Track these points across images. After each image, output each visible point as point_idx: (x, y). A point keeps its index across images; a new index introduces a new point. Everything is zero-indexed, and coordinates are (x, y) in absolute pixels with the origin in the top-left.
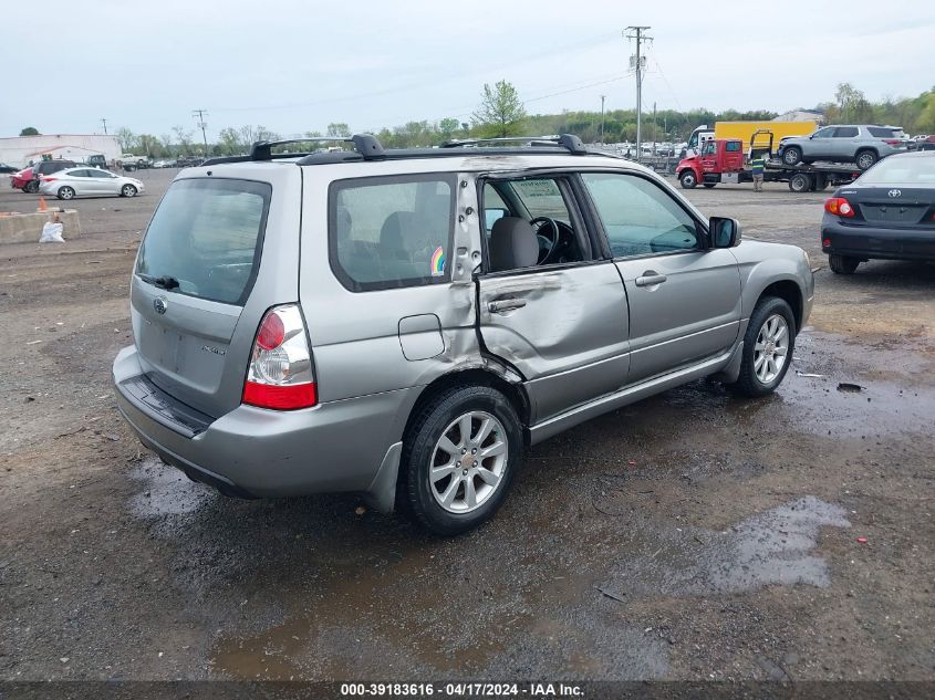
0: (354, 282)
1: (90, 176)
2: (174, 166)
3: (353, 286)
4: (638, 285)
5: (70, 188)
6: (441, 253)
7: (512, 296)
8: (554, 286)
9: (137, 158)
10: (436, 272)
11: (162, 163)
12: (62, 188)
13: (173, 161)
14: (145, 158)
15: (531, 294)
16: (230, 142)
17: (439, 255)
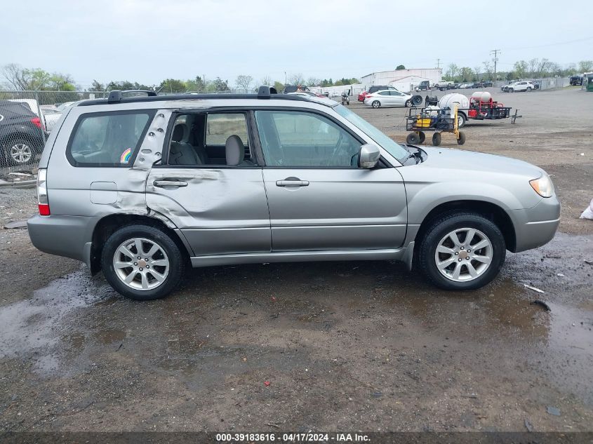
0: (76, 162)
1: (390, 95)
2: (473, 87)
3: (75, 163)
4: (277, 185)
5: (378, 102)
6: (129, 151)
7: (177, 179)
8: (212, 178)
9: (448, 83)
10: (124, 160)
11: (466, 85)
12: (374, 102)
13: (471, 85)
14: (452, 83)
15: (193, 180)
16: (521, 70)
17: (128, 152)
